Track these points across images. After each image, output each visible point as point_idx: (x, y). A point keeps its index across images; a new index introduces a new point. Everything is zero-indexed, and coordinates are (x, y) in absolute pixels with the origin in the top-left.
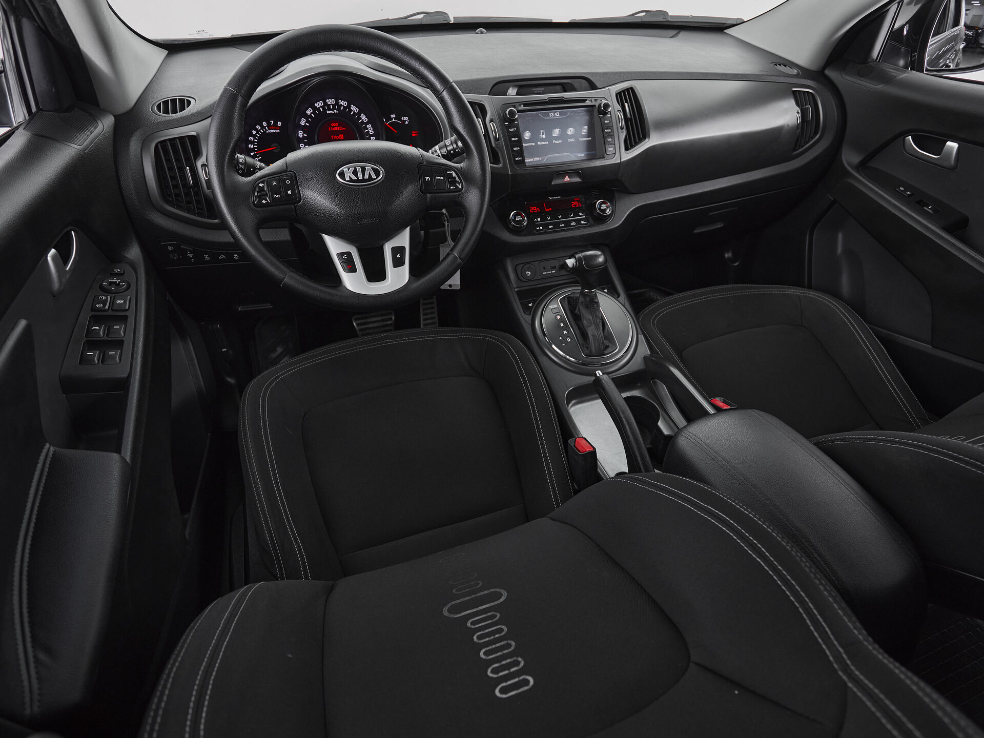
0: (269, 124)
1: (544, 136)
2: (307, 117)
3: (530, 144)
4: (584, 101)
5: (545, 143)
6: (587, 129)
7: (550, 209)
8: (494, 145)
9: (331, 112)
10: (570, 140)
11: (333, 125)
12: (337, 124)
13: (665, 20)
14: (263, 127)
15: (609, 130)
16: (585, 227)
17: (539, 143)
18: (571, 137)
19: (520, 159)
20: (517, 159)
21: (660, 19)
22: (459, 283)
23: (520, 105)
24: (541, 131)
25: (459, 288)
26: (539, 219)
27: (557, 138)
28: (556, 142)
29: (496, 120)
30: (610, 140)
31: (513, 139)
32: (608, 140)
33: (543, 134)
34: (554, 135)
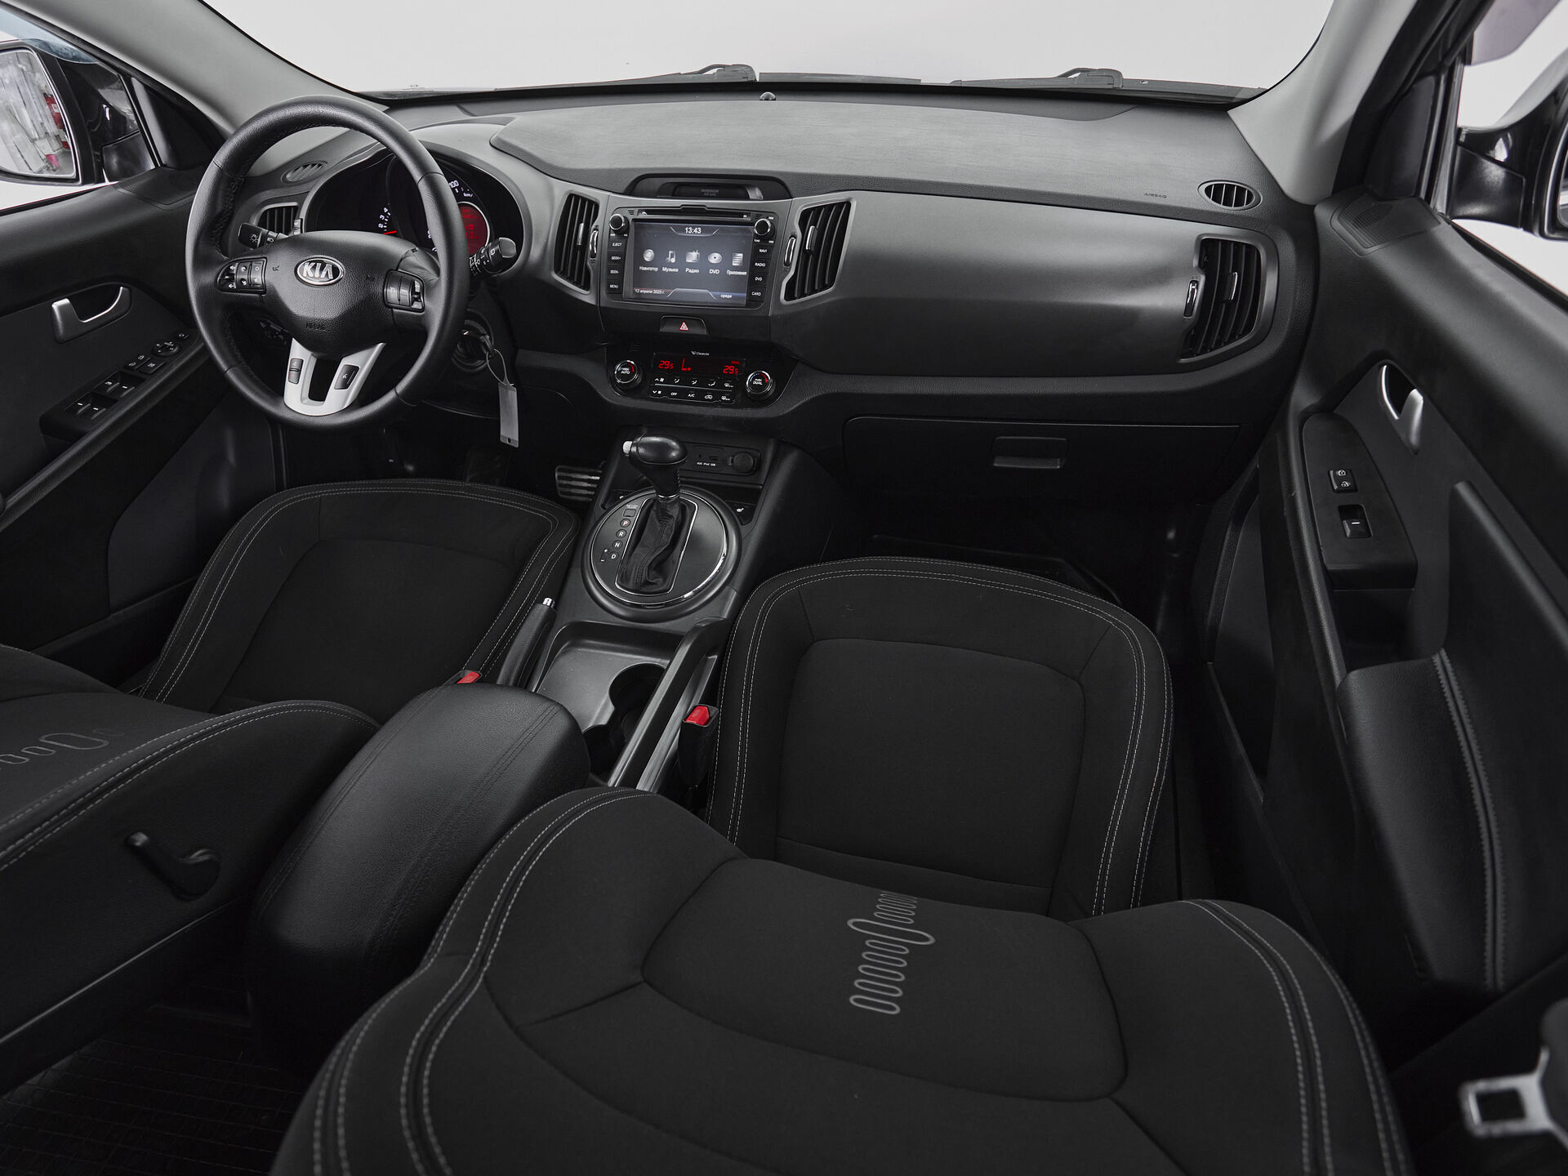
1: (673, 260)
3: (651, 269)
4: (740, 215)
5: (674, 270)
6: (742, 258)
7: (688, 369)
8: (588, 264)
10: (712, 271)
13: (1110, 87)
15: (763, 265)
16: (725, 405)
17: (664, 269)
18: (714, 266)
19: (615, 286)
20: (611, 286)
21: (1102, 84)
22: (517, 439)
23: (640, 211)
24: (670, 252)
25: (517, 446)
26: (662, 380)
27: (692, 266)
28: (690, 271)
29: (600, 228)
30: (761, 279)
31: (613, 258)
32: (757, 279)
33: (672, 257)
34: (688, 261)
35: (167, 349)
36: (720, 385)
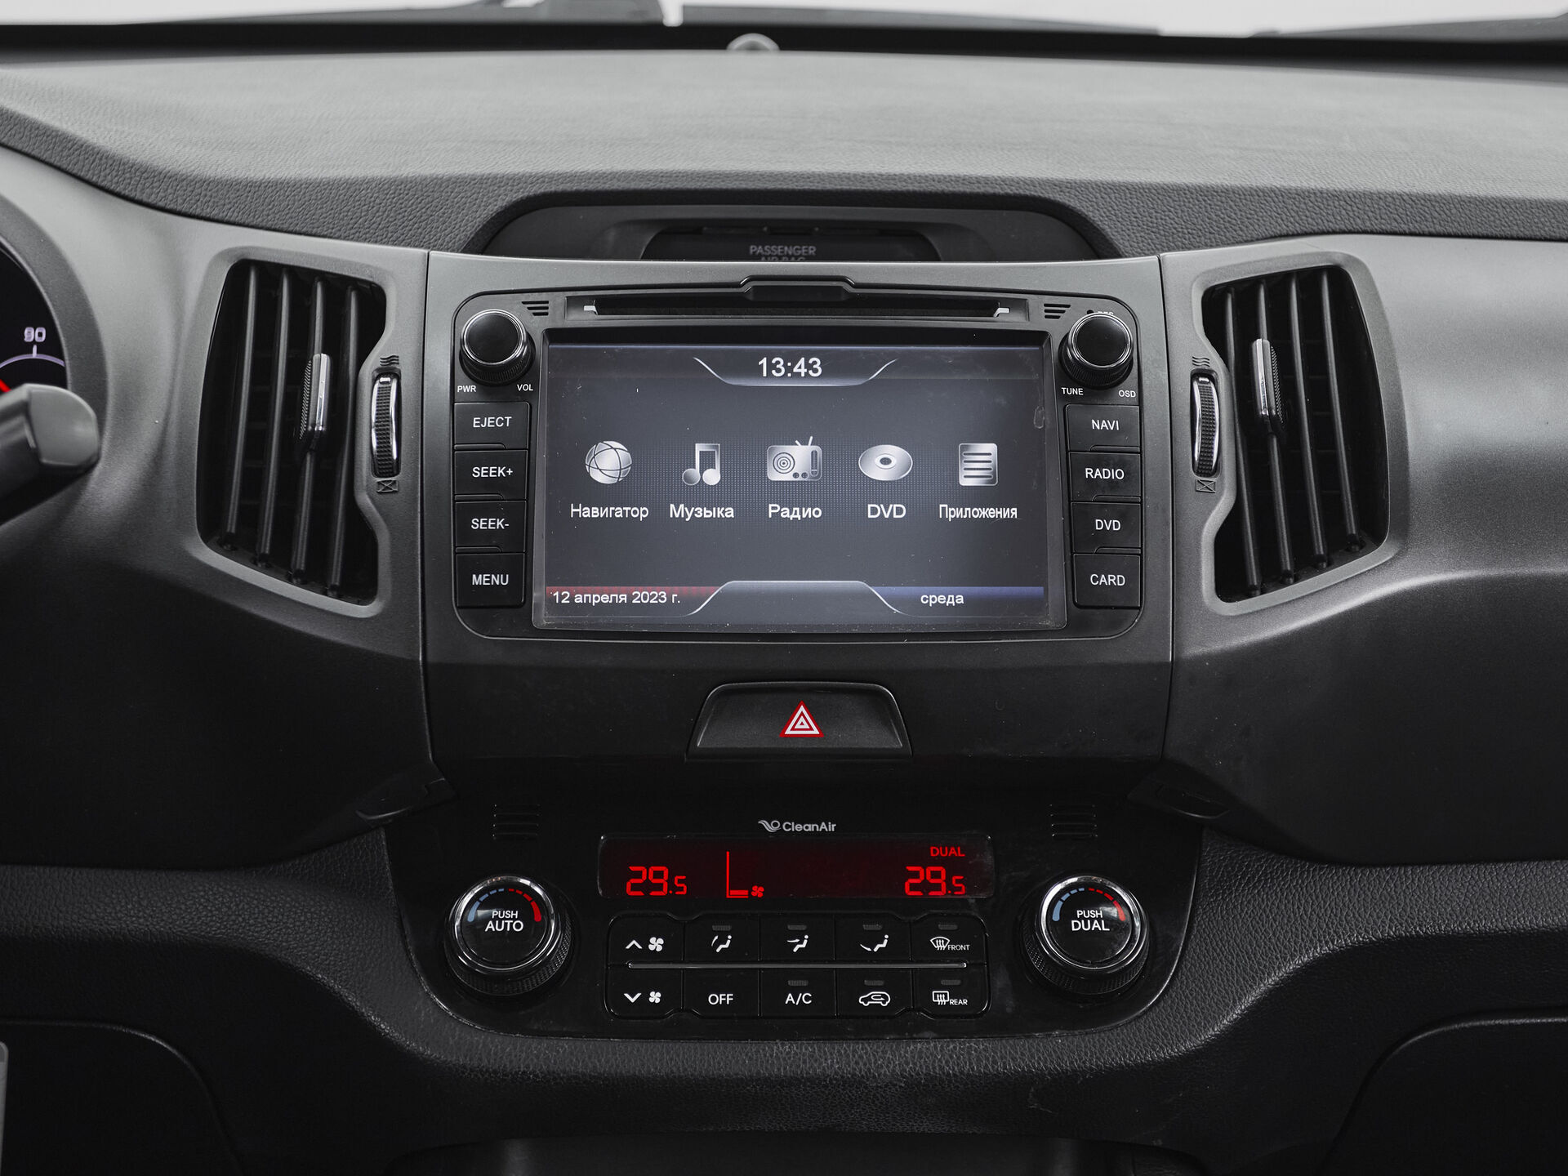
1: (712, 477)
3: (620, 512)
4: (986, 306)
5: (716, 512)
6: (994, 457)
7: (758, 891)
8: (364, 500)
10: (877, 511)
15: (1116, 474)
16: (947, 1024)
17: (676, 511)
18: (886, 492)
19: (497, 580)
20: (477, 580)
23: (575, 303)
24: (699, 448)
26: (656, 944)
27: (791, 493)
28: (786, 513)
29: (406, 368)
30: (1114, 525)
31: (479, 472)
32: (1100, 524)
33: (707, 462)
34: (774, 476)
36: (911, 944)
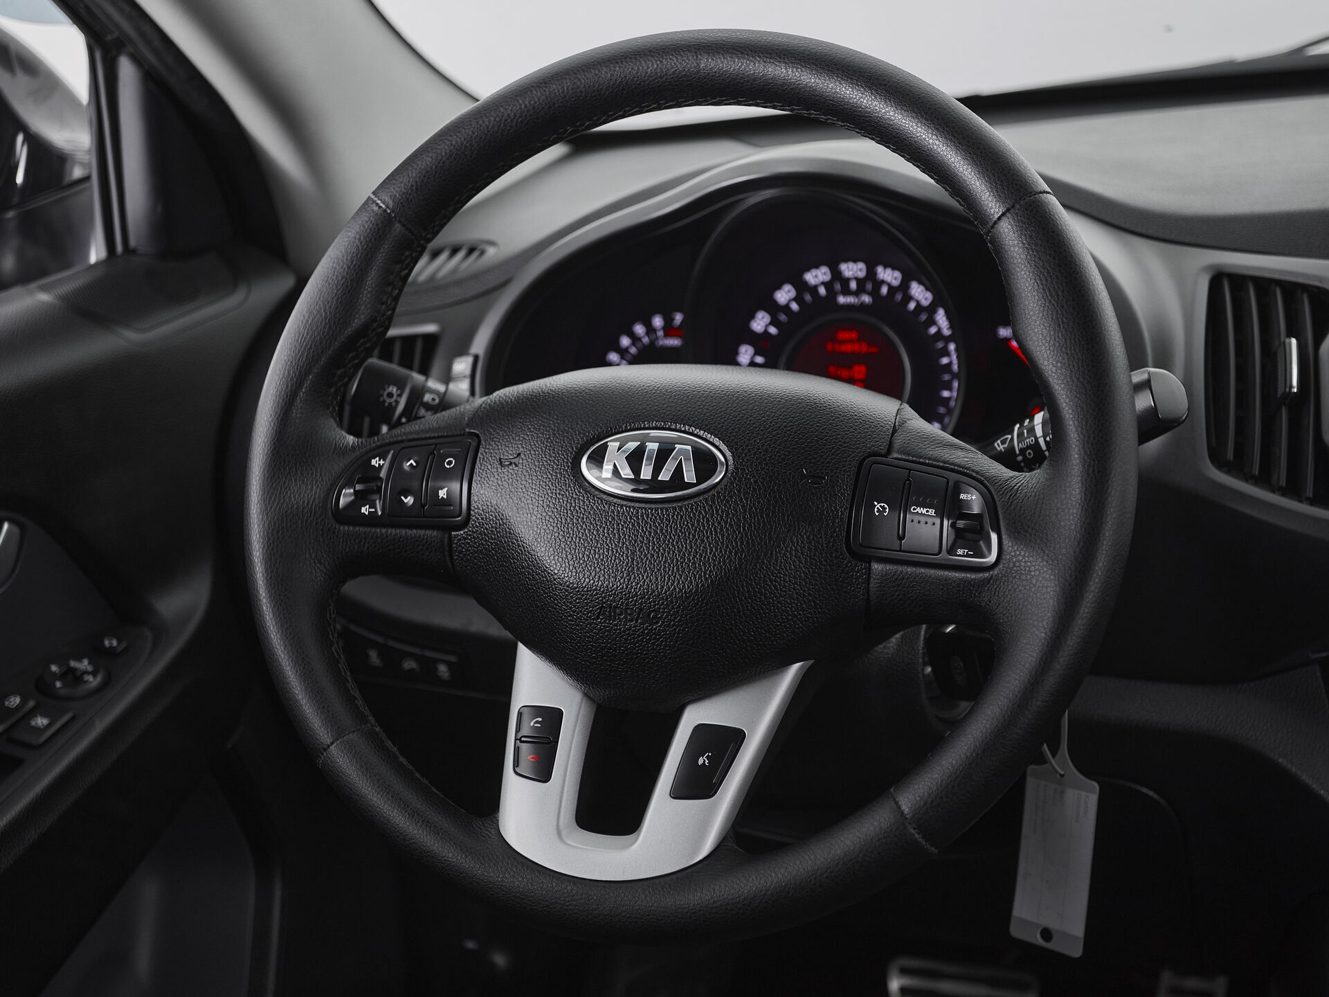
0: (668, 321)
2: (774, 309)
9: (850, 300)
11: (842, 336)
12: (854, 335)
14: (650, 330)
22: (1081, 934)
25: (1076, 951)
35: (74, 677)
